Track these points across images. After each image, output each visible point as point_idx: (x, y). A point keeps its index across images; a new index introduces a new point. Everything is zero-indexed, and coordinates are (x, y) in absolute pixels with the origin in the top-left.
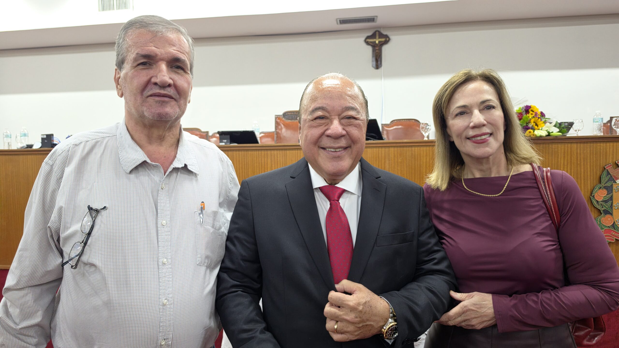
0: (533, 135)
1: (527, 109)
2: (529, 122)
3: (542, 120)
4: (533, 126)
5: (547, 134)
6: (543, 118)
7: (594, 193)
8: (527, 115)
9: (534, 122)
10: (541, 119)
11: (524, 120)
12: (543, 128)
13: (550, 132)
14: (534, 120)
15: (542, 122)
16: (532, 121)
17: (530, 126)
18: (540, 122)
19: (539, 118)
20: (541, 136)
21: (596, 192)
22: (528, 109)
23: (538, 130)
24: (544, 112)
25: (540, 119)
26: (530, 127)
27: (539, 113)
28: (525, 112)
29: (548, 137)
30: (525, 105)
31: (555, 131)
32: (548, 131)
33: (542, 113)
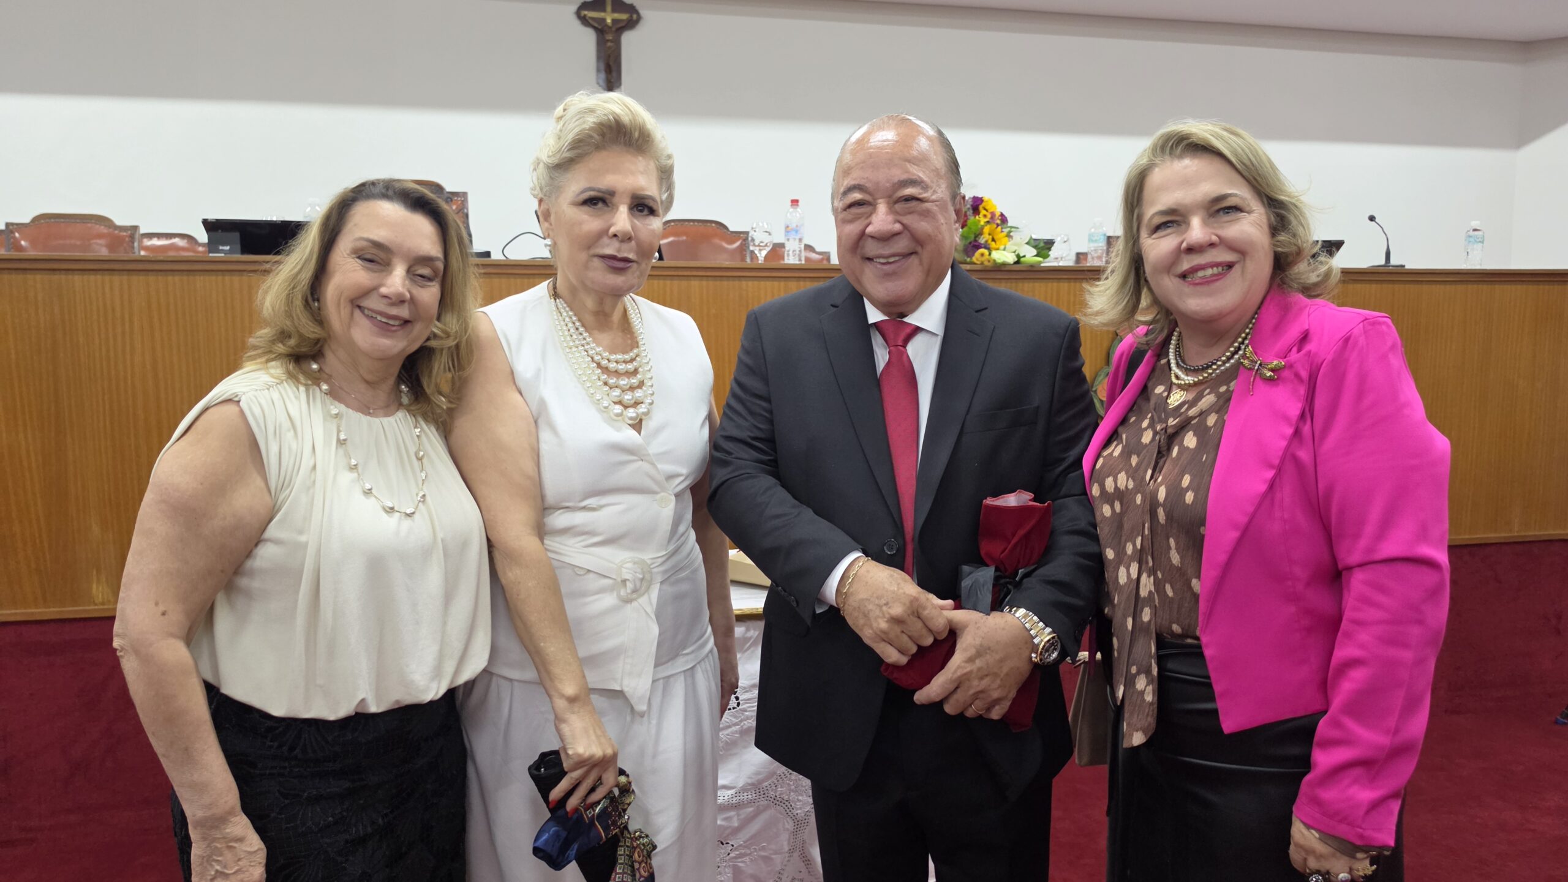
0: (989, 261)
1: (975, 204)
2: (981, 234)
3: (1003, 230)
4: (986, 241)
5: (1016, 259)
6: (1005, 226)
7: (1096, 386)
8: (975, 217)
9: (989, 234)
10: (1002, 228)
11: (970, 228)
12: (1007, 246)
13: (1021, 255)
14: (990, 228)
15: (1004, 234)
16: (986, 230)
17: (982, 241)
18: (1000, 235)
19: (998, 225)
20: (1004, 264)
21: (1099, 383)
22: (978, 203)
23: (998, 251)
24: (1004, 213)
25: (999, 228)
26: (982, 244)
27: (998, 214)
28: (971, 211)
29: (1017, 267)
30: (972, 196)
31: (1030, 255)
32: (1016, 253)
33: (1002, 215)
